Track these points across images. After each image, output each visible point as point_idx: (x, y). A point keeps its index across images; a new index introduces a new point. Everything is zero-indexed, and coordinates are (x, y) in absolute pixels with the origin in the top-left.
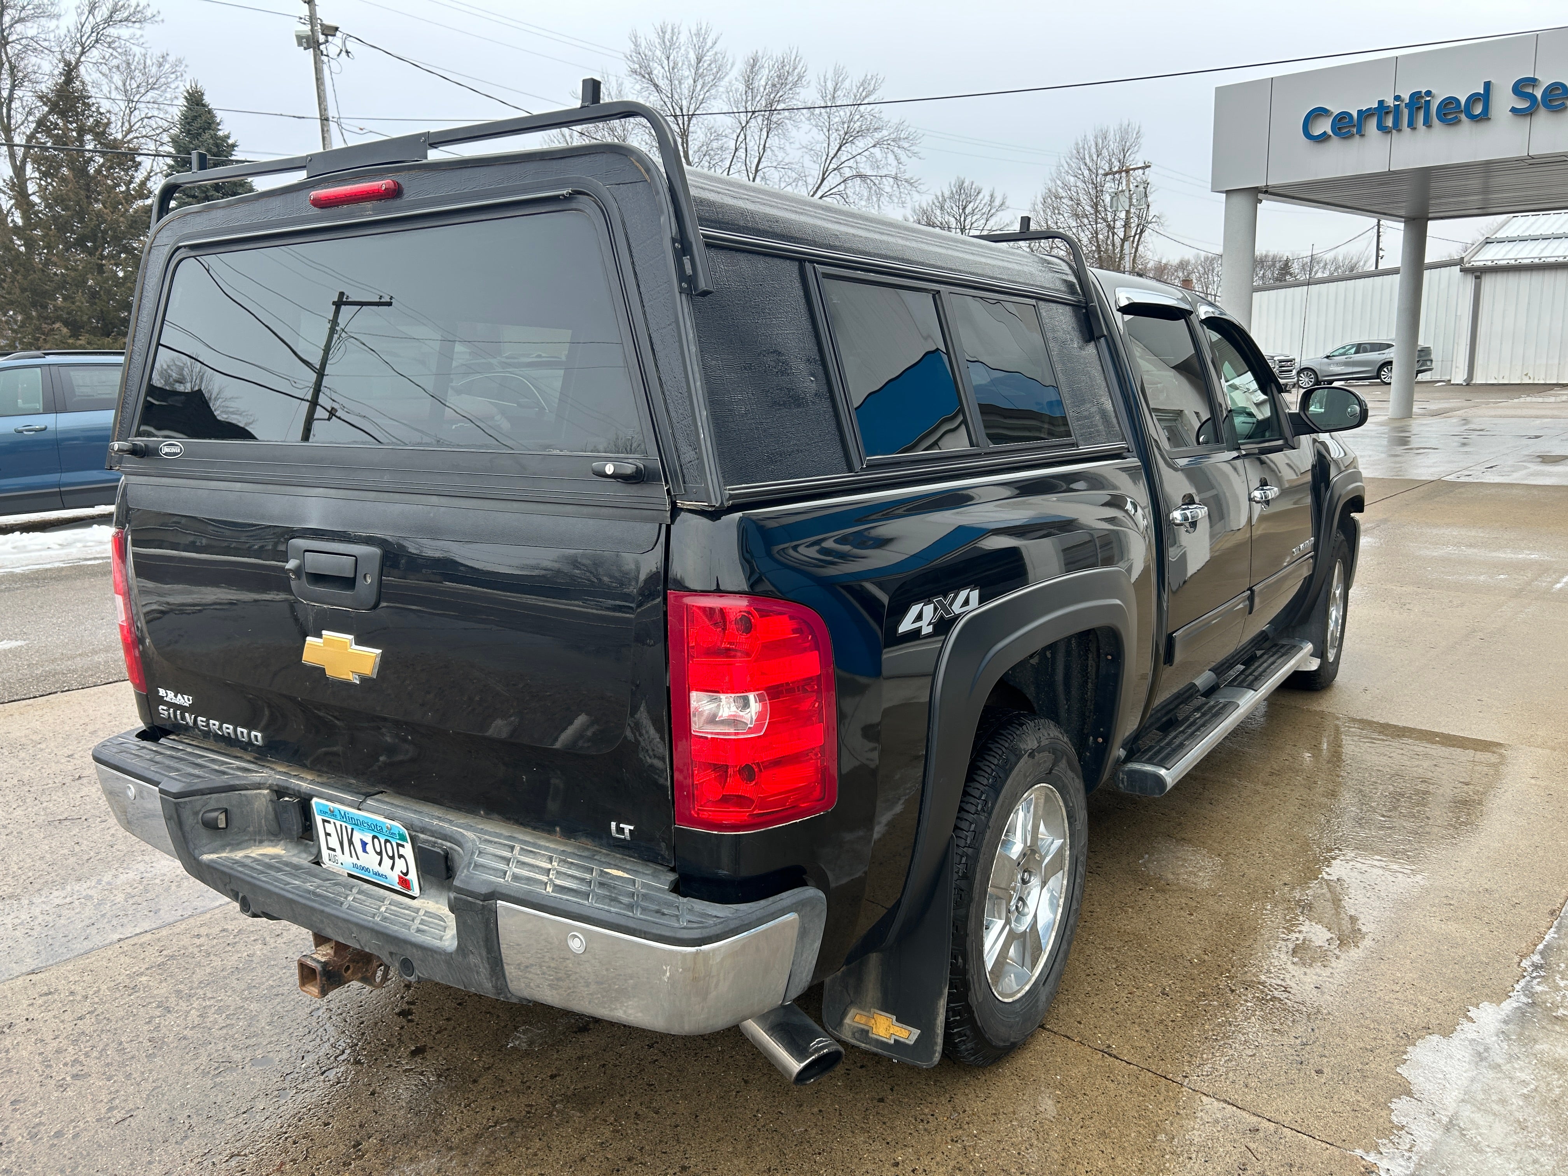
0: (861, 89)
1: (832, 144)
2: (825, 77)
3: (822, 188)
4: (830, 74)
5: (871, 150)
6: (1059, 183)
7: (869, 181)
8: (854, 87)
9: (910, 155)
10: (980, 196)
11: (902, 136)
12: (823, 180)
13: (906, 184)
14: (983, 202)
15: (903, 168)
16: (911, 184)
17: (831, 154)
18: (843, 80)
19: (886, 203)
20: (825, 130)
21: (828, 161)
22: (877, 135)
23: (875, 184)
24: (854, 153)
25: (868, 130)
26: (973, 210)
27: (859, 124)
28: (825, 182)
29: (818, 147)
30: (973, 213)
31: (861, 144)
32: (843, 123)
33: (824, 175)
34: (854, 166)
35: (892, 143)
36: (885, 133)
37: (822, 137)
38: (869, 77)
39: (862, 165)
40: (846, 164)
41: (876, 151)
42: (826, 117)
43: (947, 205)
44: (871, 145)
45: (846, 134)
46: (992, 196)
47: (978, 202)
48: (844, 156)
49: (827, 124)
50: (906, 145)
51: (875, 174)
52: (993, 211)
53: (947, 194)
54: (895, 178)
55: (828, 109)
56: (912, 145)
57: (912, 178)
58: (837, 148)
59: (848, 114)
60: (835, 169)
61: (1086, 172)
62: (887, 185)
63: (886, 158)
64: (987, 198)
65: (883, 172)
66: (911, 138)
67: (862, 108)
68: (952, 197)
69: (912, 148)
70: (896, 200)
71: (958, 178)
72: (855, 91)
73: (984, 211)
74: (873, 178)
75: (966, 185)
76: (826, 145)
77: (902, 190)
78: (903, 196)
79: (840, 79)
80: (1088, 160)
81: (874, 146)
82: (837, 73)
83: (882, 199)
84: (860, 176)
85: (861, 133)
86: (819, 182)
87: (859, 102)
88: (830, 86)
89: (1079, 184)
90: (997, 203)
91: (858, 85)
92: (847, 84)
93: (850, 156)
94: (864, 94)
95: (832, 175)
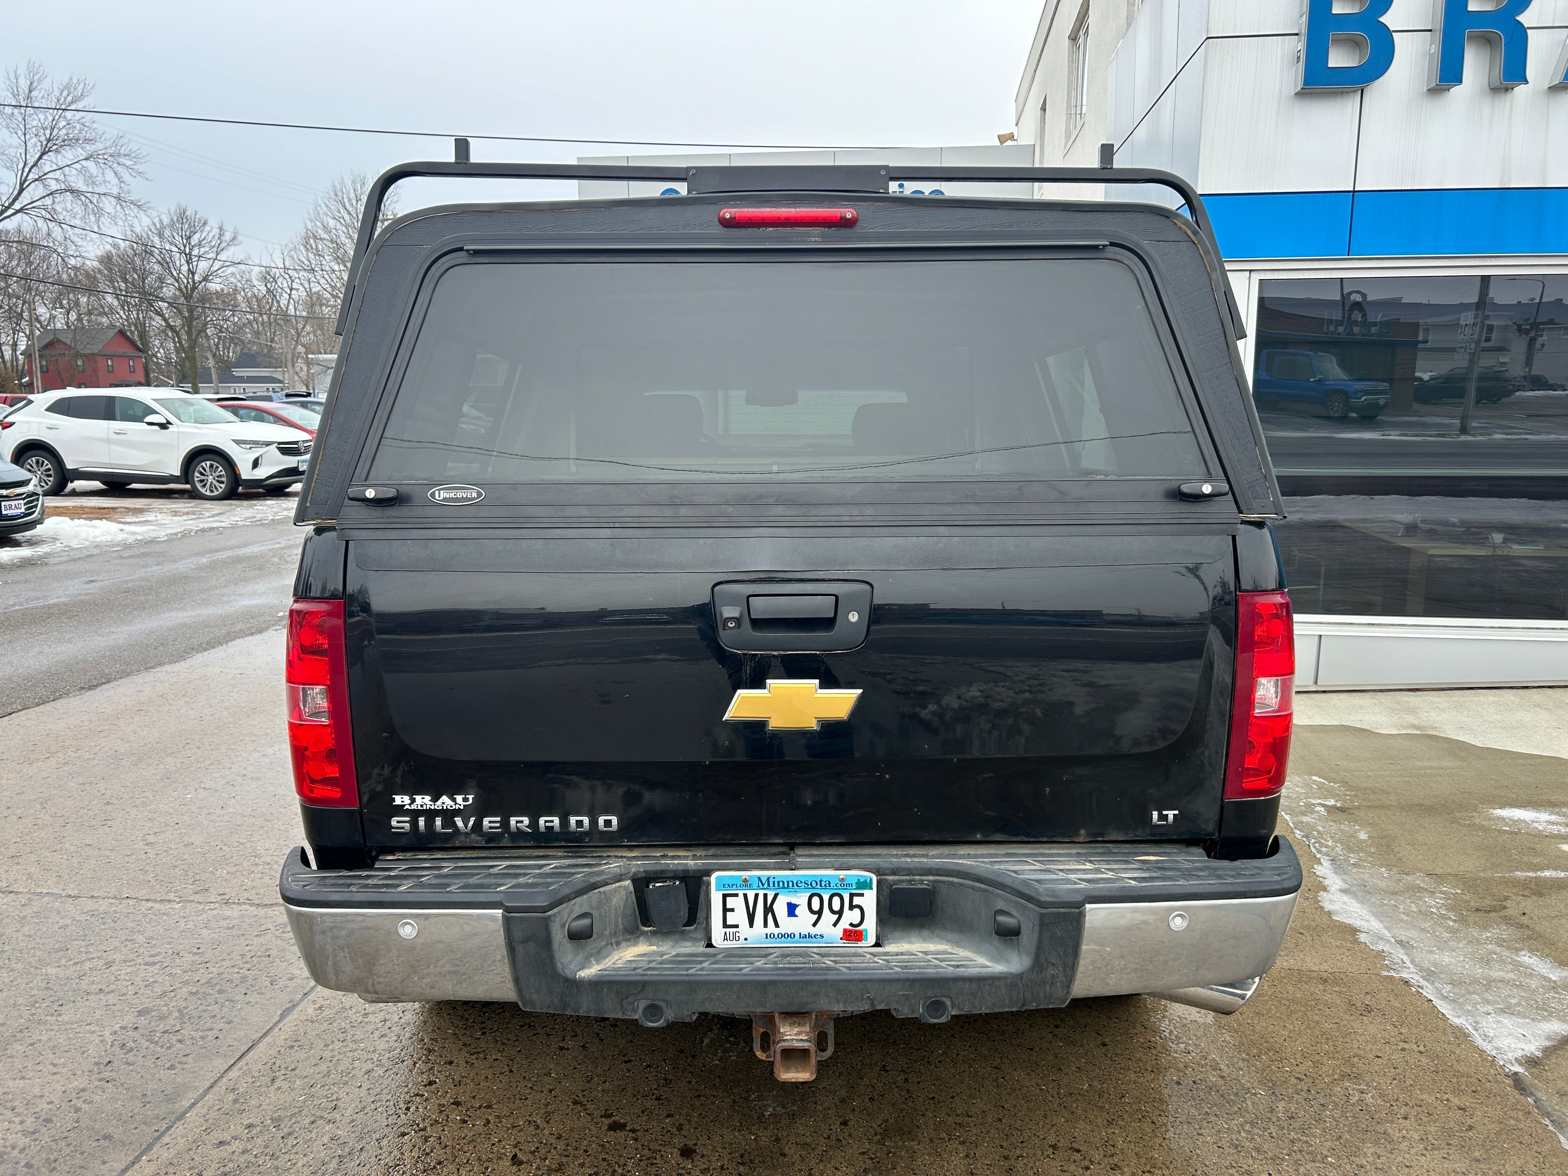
0: (65, 93)
1: (30, 150)
2: (15, 72)
3: (20, 199)
4: (22, 71)
5: (84, 163)
6: (318, 224)
7: (83, 198)
8: (56, 89)
9: (134, 174)
10: (207, 228)
11: (122, 151)
12: (21, 190)
13: (132, 206)
14: (211, 235)
15: (125, 187)
16: (138, 206)
17: (31, 162)
18: (40, 81)
19: (107, 224)
20: (20, 133)
21: (27, 170)
22: (90, 148)
23: (91, 202)
24: (61, 164)
25: (77, 140)
26: (200, 242)
27: (64, 131)
28: (25, 193)
29: (12, 152)
30: (199, 245)
31: (68, 155)
32: (44, 129)
33: (22, 185)
34: (62, 178)
35: (109, 158)
36: (99, 146)
37: (15, 141)
38: (75, 81)
39: (72, 179)
40: (50, 175)
41: (90, 164)
42: (20, 119)
43: (167, 233)
44: (82, 158)
45: (49, 141)
46: (221, 229)
47: (204, 234)
48: (47, 165)
49: (22, 127)
50: (128, 163)
51: (90, 190)
52: (222, 246)
53: (166, 220)
54: (118, 198)
55: (23, 110)
56: (135, 163)
57: (139, 201)
58: (37, 156)
59: (51, 118)
60: (36, 180)
61: (347, 217)
62: (109, 205)
63: (103, 174)
64: (216, 231)
65: (102, 190)
66: (133, 155)
67: (68, 114)
68: (172, 225)
69: (135, 167)
70: (120, 223)
71: (179, 205)
72: (58, 94)
73: (213, 244)
74: (88, 195)
75: (188, 213)
76: (23, 151)
77: (127, 212)
78: (129, 218)
79: (36, 77)
80: (347, 204)
81: (86, 159)
82: (32, 70)
83: (102, 219)
84: (72, 191)
85: (70, 142)
86: (16, 192)
87: (63, 107)
88: (24, 84)
89: (339, 226)
90: (228, 236)
91: (62, 87)
92: (46, 84)
93: (55, 167)
94: (70, 98)
95: (33, 185)
